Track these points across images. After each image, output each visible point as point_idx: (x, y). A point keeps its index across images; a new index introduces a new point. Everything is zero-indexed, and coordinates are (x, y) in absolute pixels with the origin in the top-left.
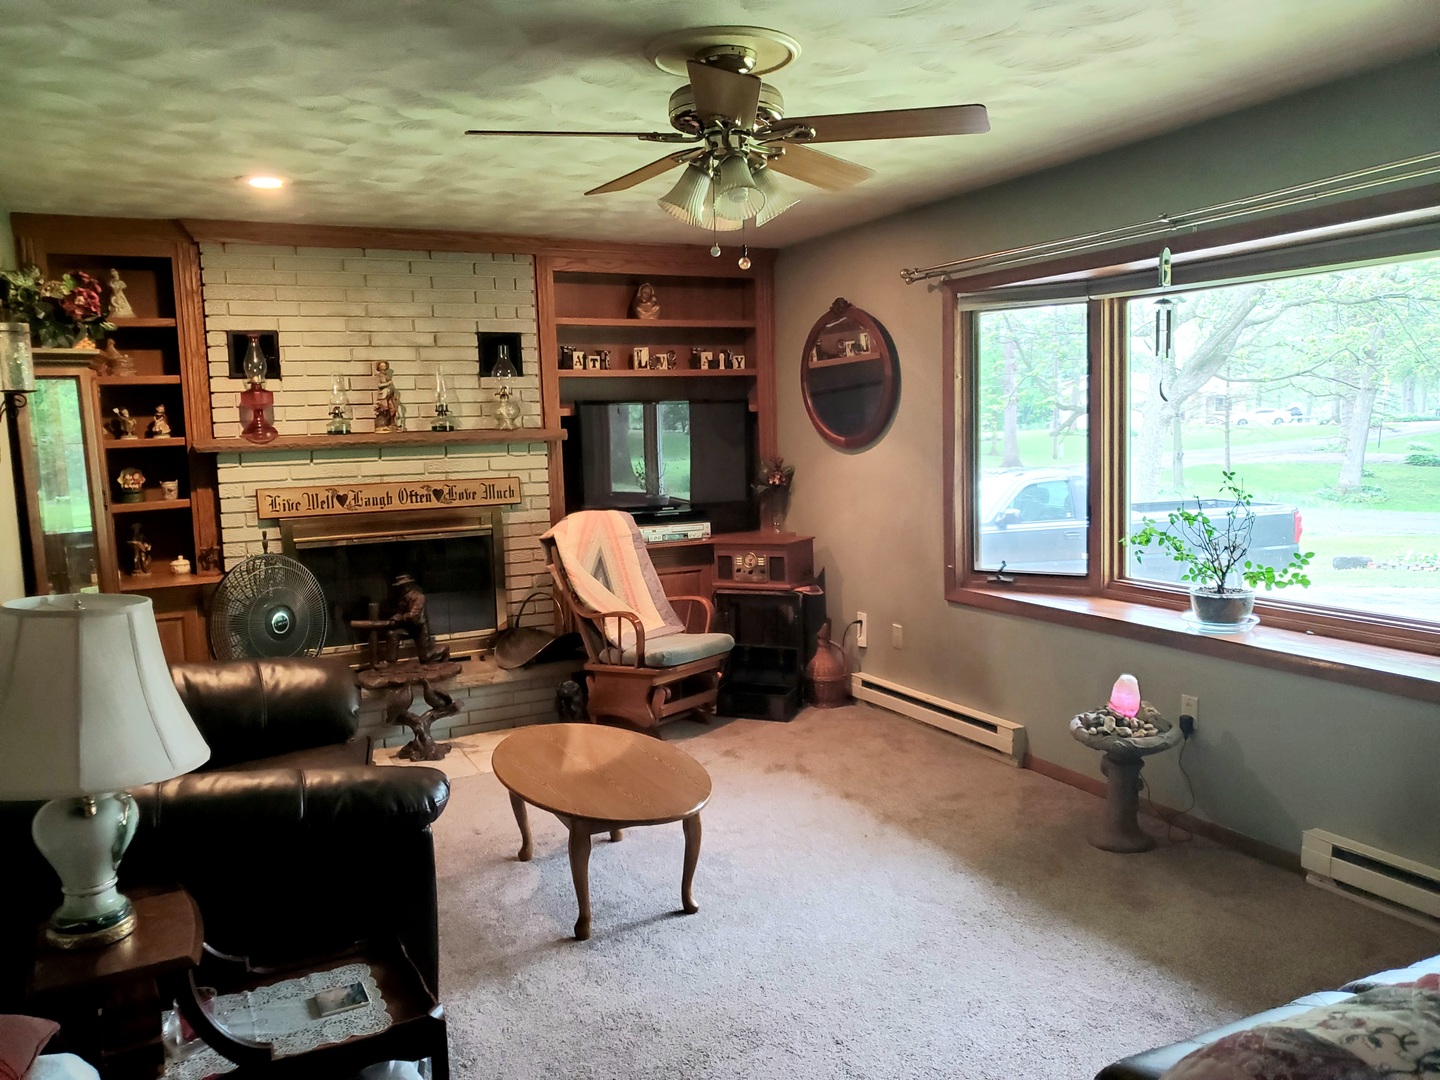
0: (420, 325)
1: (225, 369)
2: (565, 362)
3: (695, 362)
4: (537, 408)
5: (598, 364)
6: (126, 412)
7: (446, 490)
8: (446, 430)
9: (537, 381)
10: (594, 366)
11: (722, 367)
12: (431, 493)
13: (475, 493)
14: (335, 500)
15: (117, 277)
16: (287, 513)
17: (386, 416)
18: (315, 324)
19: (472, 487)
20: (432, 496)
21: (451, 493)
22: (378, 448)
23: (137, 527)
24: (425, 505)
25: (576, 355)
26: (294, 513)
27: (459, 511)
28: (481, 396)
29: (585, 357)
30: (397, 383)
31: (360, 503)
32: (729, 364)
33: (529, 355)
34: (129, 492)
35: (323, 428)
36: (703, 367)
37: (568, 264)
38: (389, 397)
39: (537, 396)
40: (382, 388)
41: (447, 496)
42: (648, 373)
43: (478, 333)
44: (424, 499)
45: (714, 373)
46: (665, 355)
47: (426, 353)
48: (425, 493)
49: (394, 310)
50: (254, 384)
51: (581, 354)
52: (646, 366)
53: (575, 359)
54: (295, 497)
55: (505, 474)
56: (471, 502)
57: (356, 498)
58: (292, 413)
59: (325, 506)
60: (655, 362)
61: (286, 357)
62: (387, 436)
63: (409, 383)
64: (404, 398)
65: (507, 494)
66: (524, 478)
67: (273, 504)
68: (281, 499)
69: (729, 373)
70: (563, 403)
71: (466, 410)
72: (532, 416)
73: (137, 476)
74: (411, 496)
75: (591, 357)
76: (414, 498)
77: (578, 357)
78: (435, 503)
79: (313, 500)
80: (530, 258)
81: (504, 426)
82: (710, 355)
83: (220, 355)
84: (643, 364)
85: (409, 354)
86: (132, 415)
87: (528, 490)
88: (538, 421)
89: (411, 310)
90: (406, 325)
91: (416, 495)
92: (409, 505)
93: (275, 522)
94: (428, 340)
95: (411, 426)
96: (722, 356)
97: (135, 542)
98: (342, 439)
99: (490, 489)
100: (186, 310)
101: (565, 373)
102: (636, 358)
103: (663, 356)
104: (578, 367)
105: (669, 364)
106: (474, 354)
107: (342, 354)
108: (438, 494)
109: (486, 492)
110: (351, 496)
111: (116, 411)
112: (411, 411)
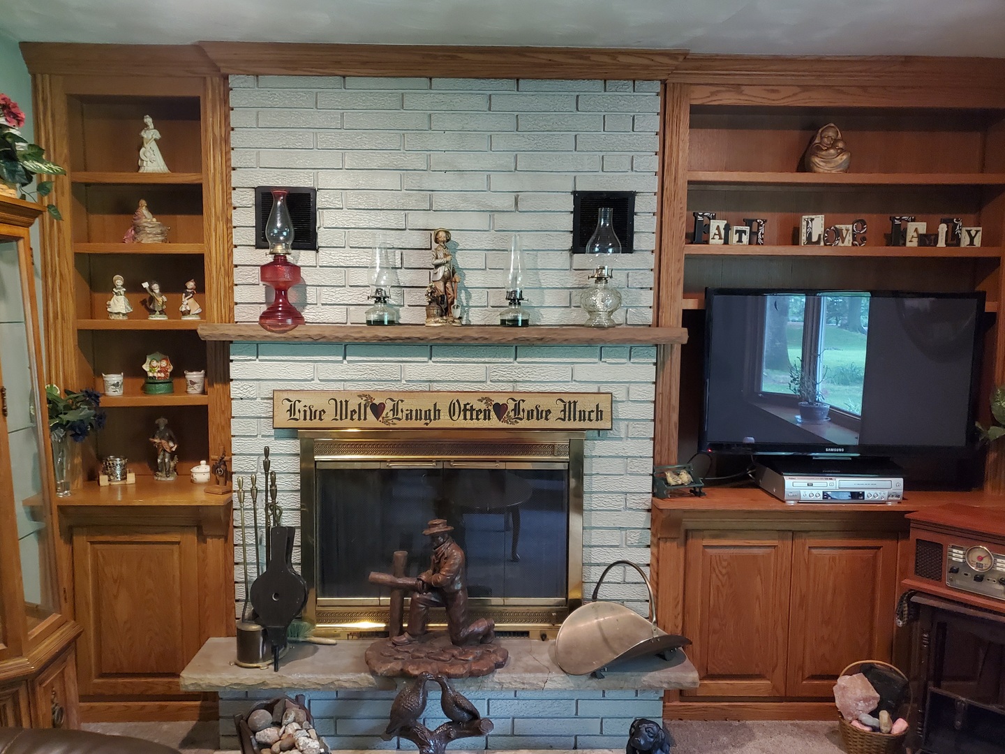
0: (499, 181)
1: (250, 236)
2: (697, 234)
3: (898, 236)
4: (648, 298)
5: (745, 239)
6: (156, 287)
7: (511, 406)
8: (517, 325)
9: (651, 260)
10: (740, 240)
11: (941, 243)
12: (491, 408)
13: (549, 412)
14: (368, 409)
15: (151, 126)
16: (308, 424)
17: (441, 303)
18: (362, 180)
19: (545, 403)
20: (492, 413)
21: (517, 409)
22: (429, 345)
23: (162, 422)
24: (482, 424)
25: (714, 224)
26: (316, 423)
27: (525, 435)
28: (572, 280)
29: (727, 228)
30: (461, 260)
31: (400, 415)
32: (953, 239)
33: (644, 224)
34: (153, 381)
35: (360, 316)
36: (908, 244)
37: (713, 94)
38: (446, 279)
39: (650, 280)
40: (437, 266)
41: (512, 414)
42: (822, 250)
43: (574, 193)
44: (481, 416)
45: (927, 252)
46: (850, 227)
47: (501, 220)
48: (483, 406)
49: (465, 162)
50: (276, 256)
51: (722, 224)
52: (818, 242)
53: (713, 230)
54: (318, 403)
55: (594, 389)
56: (542, 424)
57: (395, 410)
58: (328, 295)
59: (356, 416)
60: (832, 235)
61: (325, 221)
62: (437, 331)
63: (477, 260)
64: (471, 280)
65: (593, 416)
66: (619, 394)
67: (292, 410)
68: (302, 404)
69: (954, 252)
70: (687, 293)
71: (549, 298)
72: (641, 309)
73: (164, 363)
74: (465, 410)
75: (735, 228)
76: (468, 413)
77: (718, 228)
78: (494, 422)
79: (342, 408)
80: (657, 86)
81: (596, 322)
82: (922, 227)
83: (245, 218)
84: (815, 239)
85: (480, 221)
86: (163, 291)
87: (623, 411)
88: (649, 316)
89: (487, 161)
90: (479, 182)
91: (472, 409)
92: (460, 422)
93: (293, 433)
94: (507, 202)
95: (475, 317)
96: (943, 228)
97: (157, 441)
98: (381, 332)
99: (570, 410)
100: (213, 162)
101: (696, 249)
102: (804, 230)
103: (847, 229)
104: (716, 241)
105: (854, 239)
106: (568, 222)
107: (394, 220)
108: (500, 410)
109: (564, 411)
110: (389, 405)
111: (146, 285)
112: (477, 298)
